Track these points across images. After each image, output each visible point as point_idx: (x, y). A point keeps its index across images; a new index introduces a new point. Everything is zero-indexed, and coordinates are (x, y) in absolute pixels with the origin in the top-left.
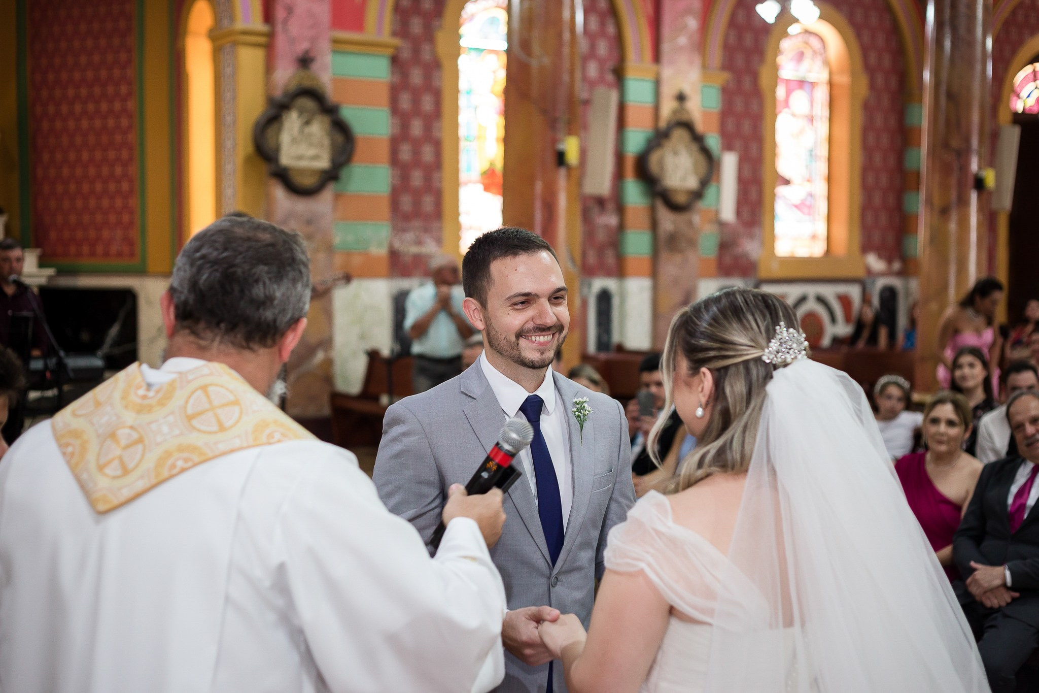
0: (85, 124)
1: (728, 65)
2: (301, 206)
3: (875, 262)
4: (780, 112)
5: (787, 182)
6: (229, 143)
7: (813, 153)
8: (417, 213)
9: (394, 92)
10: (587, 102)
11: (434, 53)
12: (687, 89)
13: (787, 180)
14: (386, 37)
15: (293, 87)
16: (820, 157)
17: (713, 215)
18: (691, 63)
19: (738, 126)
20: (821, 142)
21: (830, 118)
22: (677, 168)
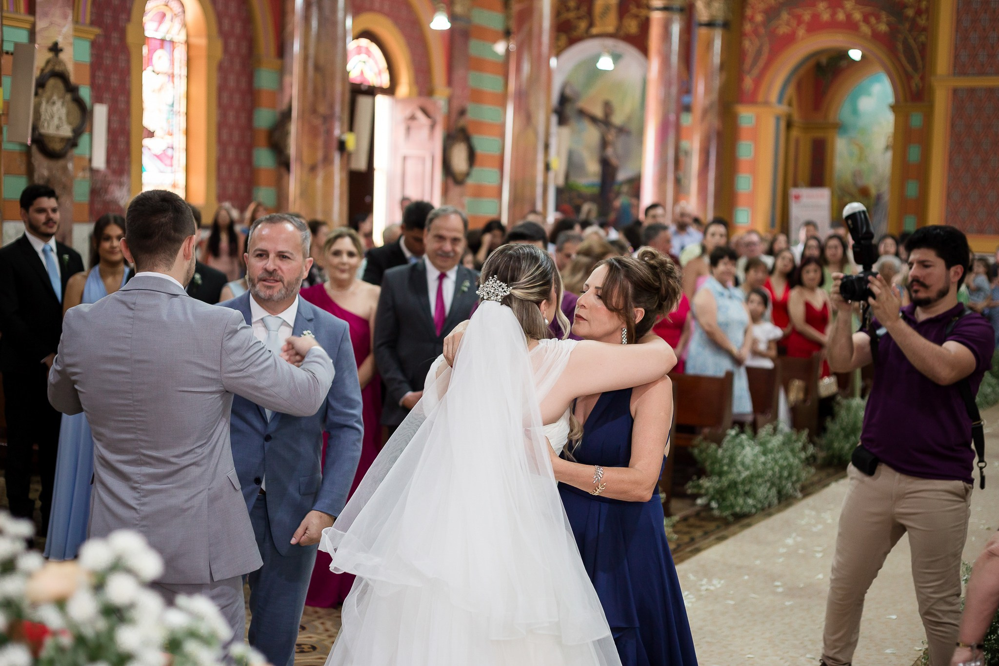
5: (151, 134)
12: (61, 42)
16: (179, 112)
17: (86, 163)
18: (65, 17)
19: (107, 79)
20: (180, 98)
21: (188, 77)
22: (52, 117)
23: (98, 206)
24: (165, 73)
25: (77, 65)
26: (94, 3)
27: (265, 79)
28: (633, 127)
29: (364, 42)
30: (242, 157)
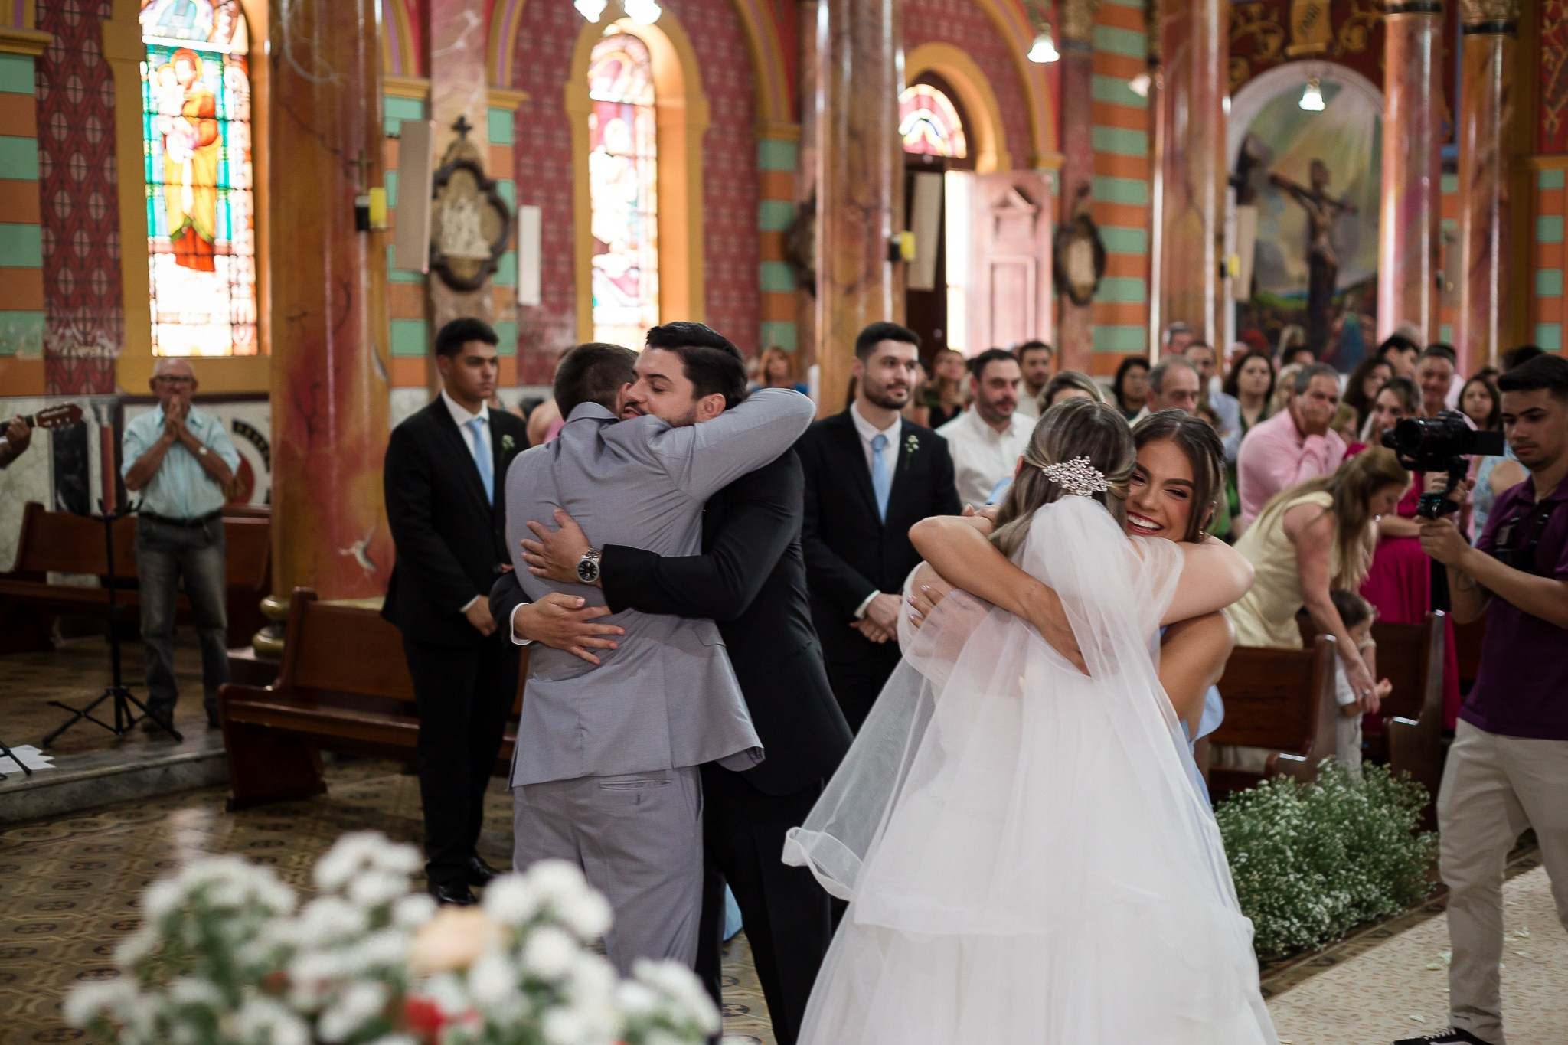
1: (522, 81)
5: (605, 249)
8: (84, 296)
9: (44, 111)
11: (101, 54)
12: (470, 115)
14: (29, 29)
16: (645, 214)
17: (510, 297)
18: (474, 77)
19: (538, 167)
21: (658, 159)
22: (459, 229)
23: (530, 361)
24: (624, 155)
25: (494, 149)
26: (518, 54)
27: (775, 156)
28: (1362, 201)
29: (925, 90)
30: (744, 277)
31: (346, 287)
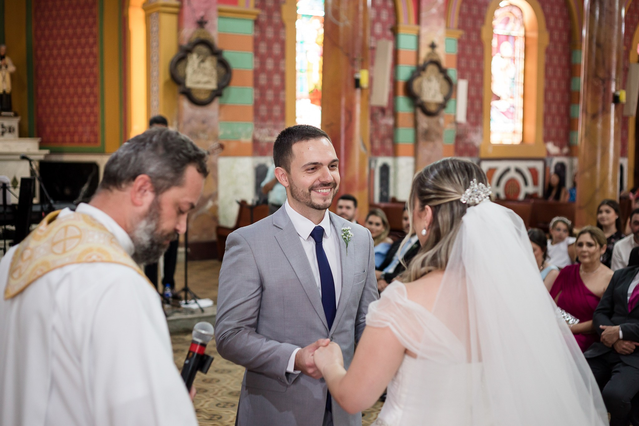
0: (67, 61)
1: (462, 26)
2: (199, 112)
3: (552, 148)
4: (494, 55)
5: (498, 98)
6: (155, 74)
7: (515, 81)
8: (270, 116)
9: (256, 42)
10: (373, 49)
11: (281, 18)
12: (437, 41)
13: (498, 96)
14: (251, 8)
15: (194, 39)
16: (518, 83)
17: (452, 119)
18: (439, 24)
19: (468, 63)
20: (519, 74)
21: (526, 59)
22: (430, 89)
23: (461, 146)
24: (510, 58)
25: (448, 56)
26: (461, 14)
30: (563, 110)
31: (350, 113)
